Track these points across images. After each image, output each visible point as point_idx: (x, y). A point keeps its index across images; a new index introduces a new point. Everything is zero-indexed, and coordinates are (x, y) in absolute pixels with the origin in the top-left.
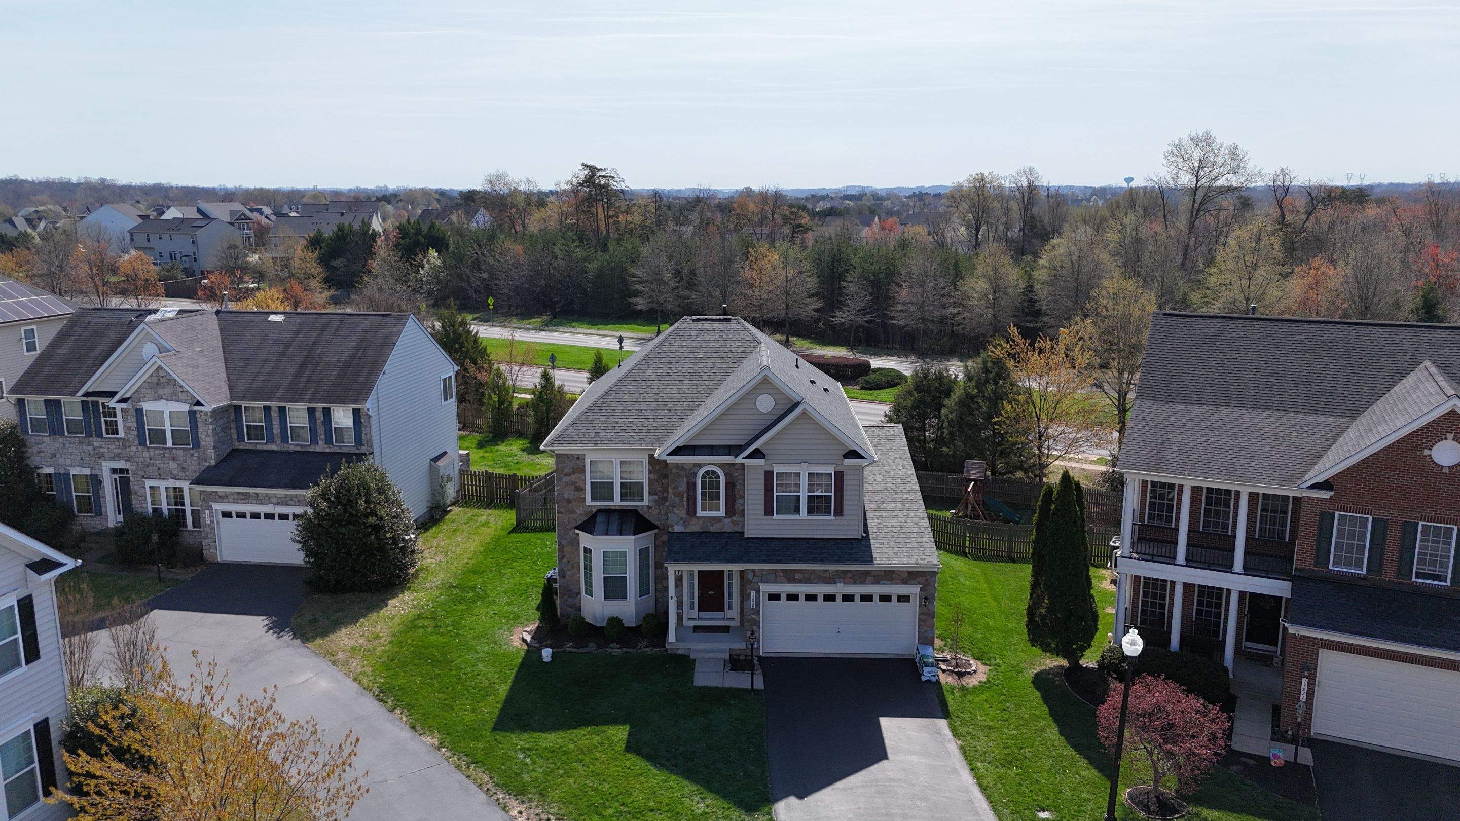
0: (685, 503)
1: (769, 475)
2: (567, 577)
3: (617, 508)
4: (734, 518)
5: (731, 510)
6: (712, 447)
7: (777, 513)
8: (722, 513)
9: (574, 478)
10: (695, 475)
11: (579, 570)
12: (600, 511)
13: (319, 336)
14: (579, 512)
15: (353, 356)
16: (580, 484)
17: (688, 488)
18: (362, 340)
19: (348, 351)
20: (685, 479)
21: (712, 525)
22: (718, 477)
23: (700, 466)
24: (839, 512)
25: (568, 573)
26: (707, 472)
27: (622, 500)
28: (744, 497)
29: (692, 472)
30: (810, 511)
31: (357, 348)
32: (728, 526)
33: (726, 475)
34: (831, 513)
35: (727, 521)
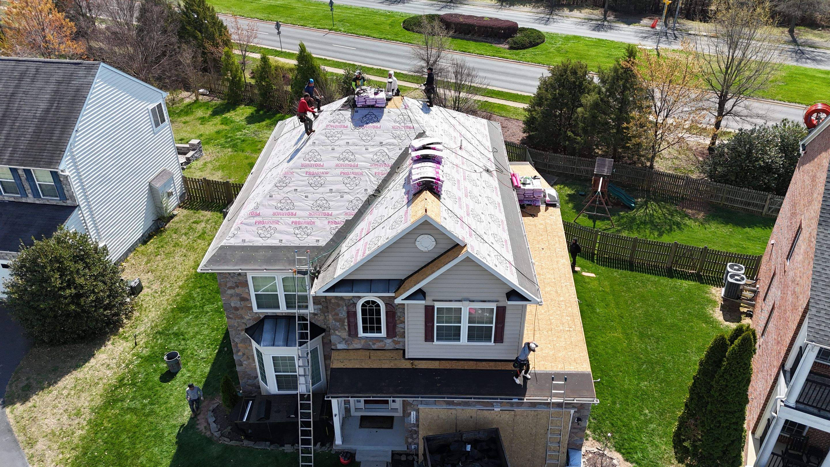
0: (347, 328)
1: (429, 310)
2: (244, 365)
3: (284, 314)
4: (395, 339)
5: (392, 332)
6: (371, 281)
7: (437, 340)
8: (383, 333)
9: (238, 290)
10: (355, 305)
11: (254, 360)
12: (267, 317)
13: (17, 86)
14: (247, 318)
15: (47, 111)
16: (245, 296)
17: (348, 316)
18: (56, 92)
19: (43, 106)
20: (345, 308)
21: (374, 344)
22: (378, 305)
23: (360, 298)
24: (499, 339)
25: (245, 362)
26: (368, 302)
27: (288, 307)
28: (404, 322)
29: (351, 302)
30: (471, 338)
31: (51, 102)
32: (389, 344)
33: (386, 305)
34: (491, 340)
35: (389, 341)
